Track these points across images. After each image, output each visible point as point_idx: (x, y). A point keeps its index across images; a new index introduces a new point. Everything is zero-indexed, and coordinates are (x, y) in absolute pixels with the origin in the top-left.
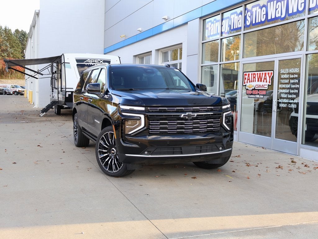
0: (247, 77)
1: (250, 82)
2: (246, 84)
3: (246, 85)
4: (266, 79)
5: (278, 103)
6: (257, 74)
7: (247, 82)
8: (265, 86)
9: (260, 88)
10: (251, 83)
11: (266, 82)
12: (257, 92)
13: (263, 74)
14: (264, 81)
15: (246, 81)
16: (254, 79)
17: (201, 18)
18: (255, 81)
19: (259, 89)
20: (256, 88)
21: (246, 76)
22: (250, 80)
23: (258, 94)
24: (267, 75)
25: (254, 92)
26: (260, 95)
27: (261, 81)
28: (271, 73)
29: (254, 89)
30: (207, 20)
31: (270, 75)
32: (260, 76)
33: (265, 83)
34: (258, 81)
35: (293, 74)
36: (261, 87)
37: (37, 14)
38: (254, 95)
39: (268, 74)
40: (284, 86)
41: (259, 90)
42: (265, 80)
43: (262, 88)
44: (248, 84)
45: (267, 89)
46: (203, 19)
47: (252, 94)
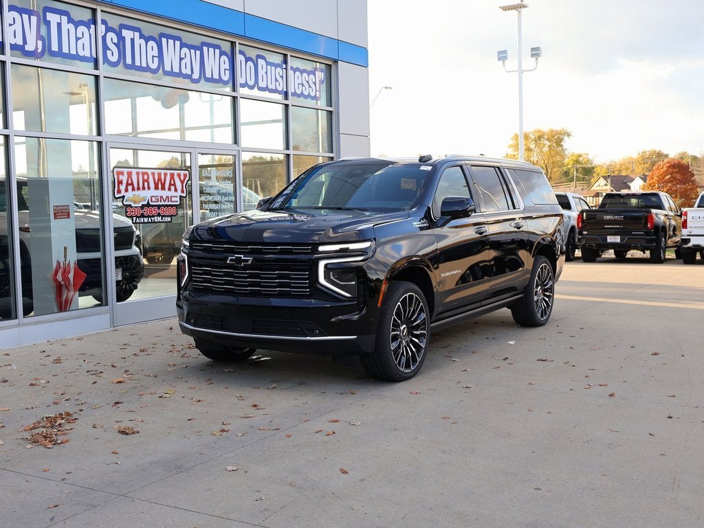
0: (124, 178)
1: (133, 189)
2: (123, 193)
3: (123, 197)
4: (174, 185)
6: (153, 174)
7: (126, 190)
8: (173, 199)
9: (163, 203)
10: (136, 193)
11: (176, 190)
12: (155, 211)
13: (166, 175)
14: (169, 189)
15: (123, 187)
16: (146, 184)
18: (149, 188)
19: (161, 204)
20: (151, 203)
21: (121, 177)
22: (136, 186)
23: (159, 215)
24: (176, 178)
25: (146, 211)
26: (162, 217)
27: (163, 188)
28: (185, 176)
29: (148, 205)
31: (182, 178)
32: (160, 179)
33: (172, 193)
34: (156, 188)
36: (165, 201)
38: (148, 217)
39: (179, 175)
41: (159, 207)
42: (173, 188)
43: (167, 203)
45: (178, 203)
47: (143, 216)
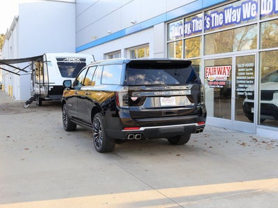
0: (208, 71)
2: (207, 76)
3: (207, 78)
5: (236, 92)
6: (217, 68)
7: (209, 75)
10: (212, 76)
12: (217, 83)
13: (222, 68)
15: (207, 74)
16: (215, 72)
17: (165, 22)
18: (216, 74)
22: (211, 73)
23: (218, 85)
25: (214, 83)
26: (220, 85)
27: (221, 74)
28: (230, 68)
29: (215, 81)
30: (171, 24)
32: (220, 70)
33: (224, 75)
34: (218, 74)
35: (249, 68)
37: (17, 19)
38: (215, 85)
39: (227, 68)
40: (241, 78)
41: (219, 81)
42: (224, 73)
43: (222, 80)
44: (209, 77)
45: (226, 80)
46: (168, 23)
47: (213, 85)
